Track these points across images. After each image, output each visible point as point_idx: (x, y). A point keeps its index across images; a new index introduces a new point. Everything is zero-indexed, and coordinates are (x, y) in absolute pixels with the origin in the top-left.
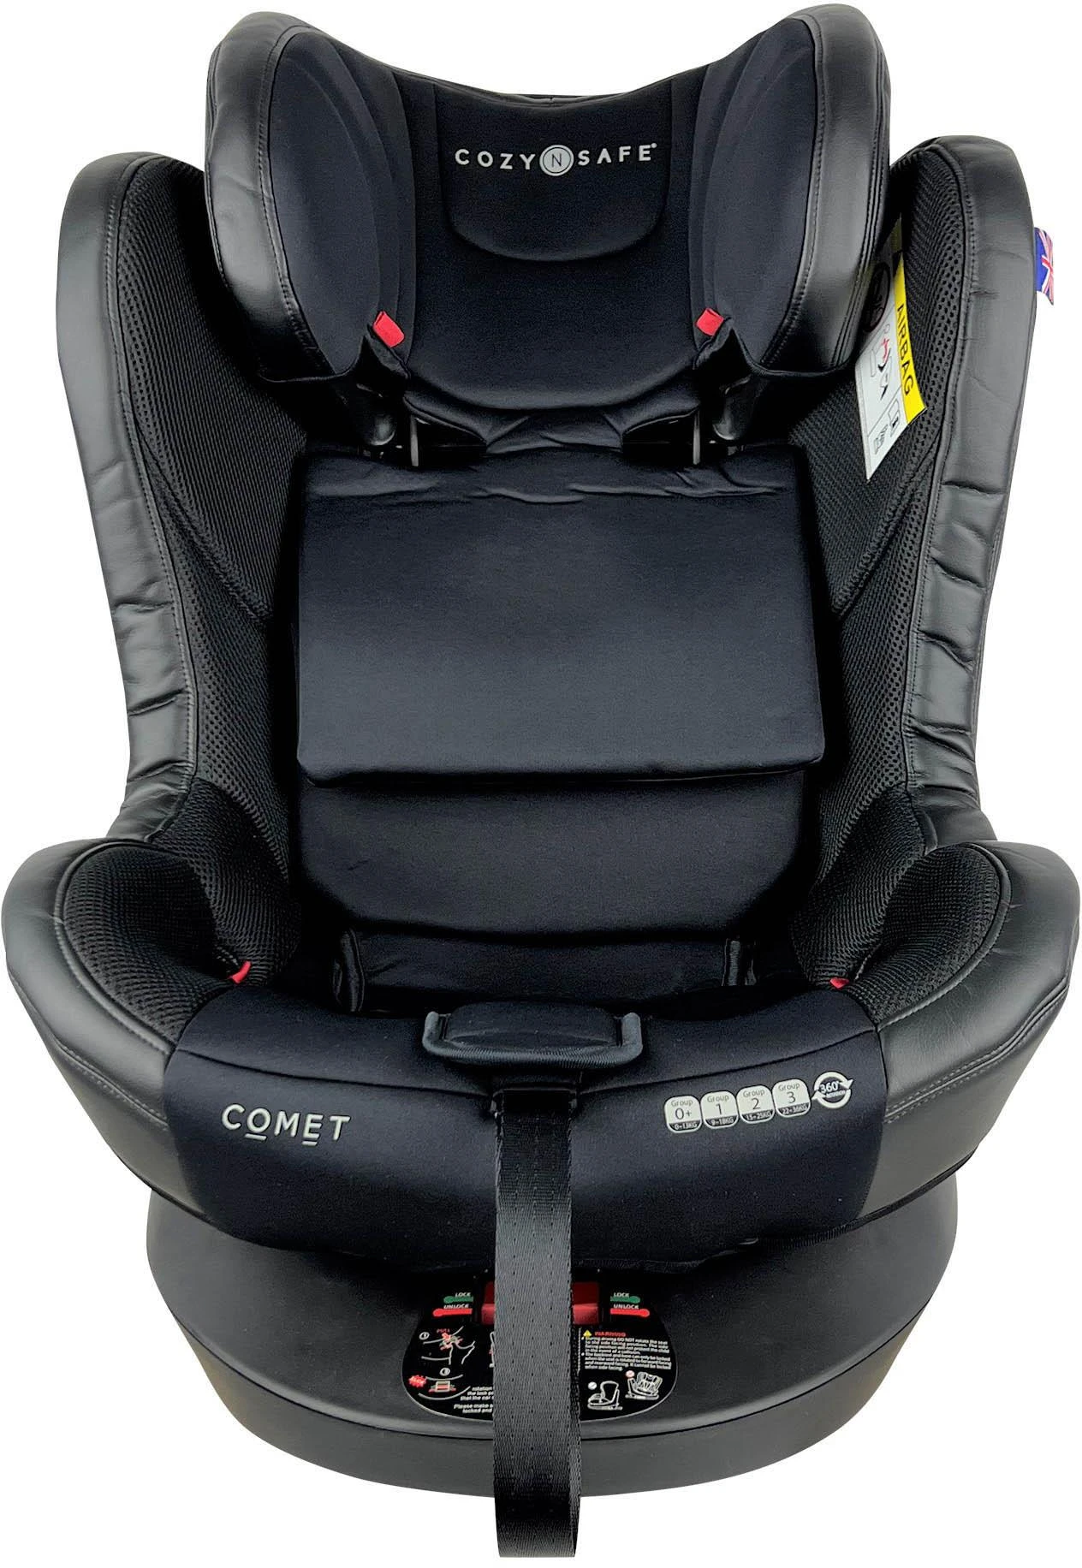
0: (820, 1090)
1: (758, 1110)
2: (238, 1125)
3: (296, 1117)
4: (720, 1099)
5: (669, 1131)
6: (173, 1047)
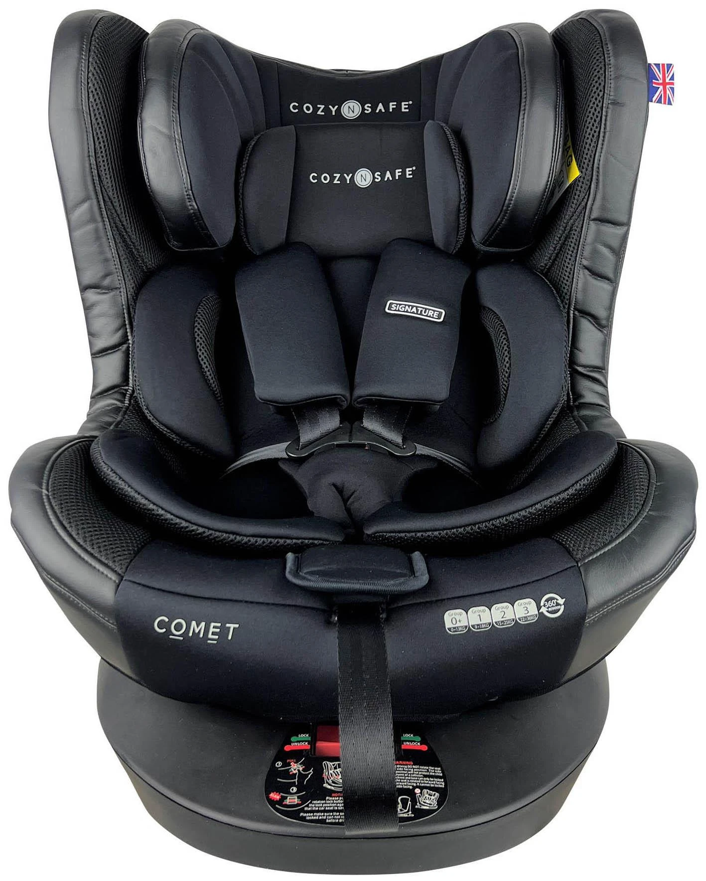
0: (544, 606)
1: (505, 619)
2: (164, 630)
3: (203, 624)
4: (480, 611)
5: (447, 632)
6: (121, 578)
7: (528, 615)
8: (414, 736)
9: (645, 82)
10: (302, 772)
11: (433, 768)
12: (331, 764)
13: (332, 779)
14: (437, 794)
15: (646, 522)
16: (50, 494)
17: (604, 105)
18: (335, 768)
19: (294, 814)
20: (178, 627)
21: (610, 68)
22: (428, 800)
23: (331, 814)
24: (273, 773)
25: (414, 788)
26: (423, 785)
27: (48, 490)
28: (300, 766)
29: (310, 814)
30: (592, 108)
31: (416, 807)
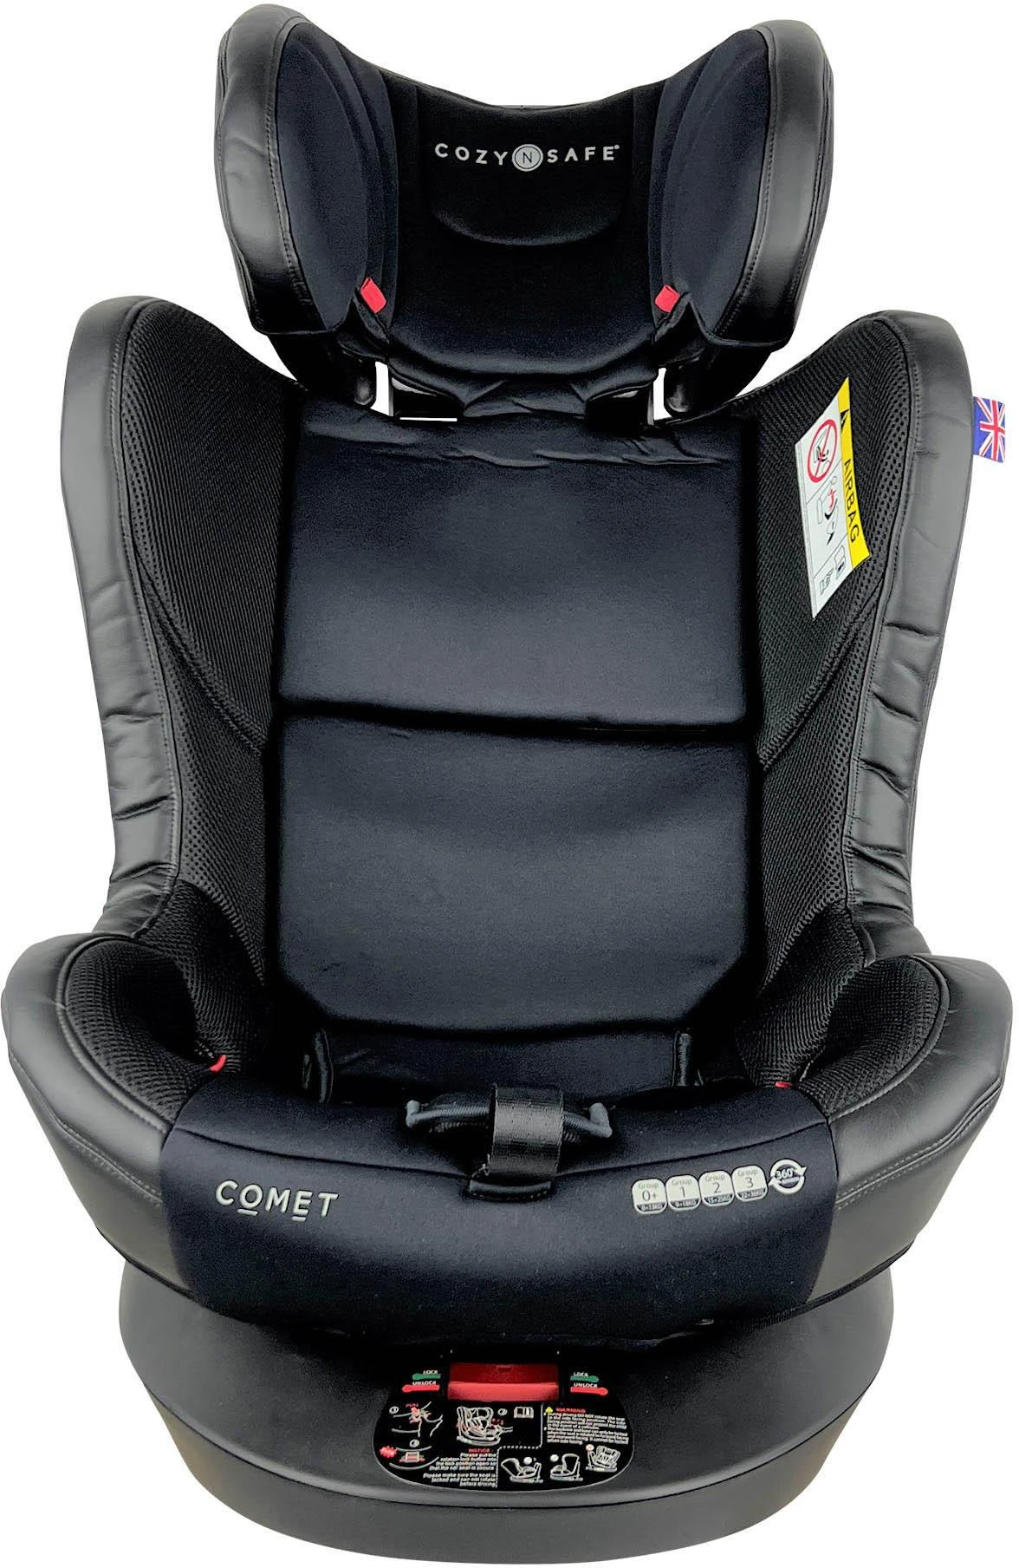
0: (776, 1176)
1: (720, 1194)
2: (231, 1201)
3: (286, 1193)
4: (684, 1182)
5: (636, 1212)
6: (170, 1127)
7: (753, 1188)
8: (589, 1375)
9: (968, 423)
10: (428, 1421)
11: (614, 1418)
12: (469, 1410)
13: (469, 1429)
14: (618, 1454)
15: (928, 1063)
16: (67, 1009)
17: (908, 455)
18: (475, 1416)
19: (415, 1475)
20: (250, 1197)
21: (918, 401)
22: (605, 1460)
23: (467, 1475)
24: (385, 1422)
25: (586, 1443)
26: (598, 1440)
27: (64, 1004)
28: (424, 1413)
29: (437, 1475)
30: (889, 458)
31: (587, 1468)
